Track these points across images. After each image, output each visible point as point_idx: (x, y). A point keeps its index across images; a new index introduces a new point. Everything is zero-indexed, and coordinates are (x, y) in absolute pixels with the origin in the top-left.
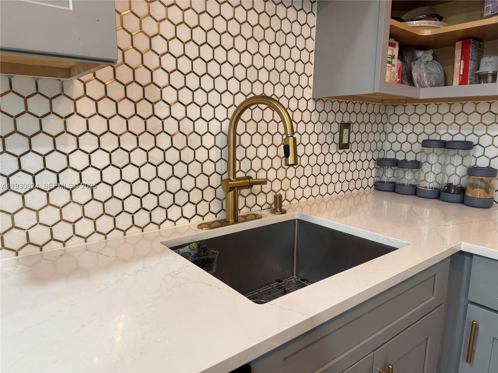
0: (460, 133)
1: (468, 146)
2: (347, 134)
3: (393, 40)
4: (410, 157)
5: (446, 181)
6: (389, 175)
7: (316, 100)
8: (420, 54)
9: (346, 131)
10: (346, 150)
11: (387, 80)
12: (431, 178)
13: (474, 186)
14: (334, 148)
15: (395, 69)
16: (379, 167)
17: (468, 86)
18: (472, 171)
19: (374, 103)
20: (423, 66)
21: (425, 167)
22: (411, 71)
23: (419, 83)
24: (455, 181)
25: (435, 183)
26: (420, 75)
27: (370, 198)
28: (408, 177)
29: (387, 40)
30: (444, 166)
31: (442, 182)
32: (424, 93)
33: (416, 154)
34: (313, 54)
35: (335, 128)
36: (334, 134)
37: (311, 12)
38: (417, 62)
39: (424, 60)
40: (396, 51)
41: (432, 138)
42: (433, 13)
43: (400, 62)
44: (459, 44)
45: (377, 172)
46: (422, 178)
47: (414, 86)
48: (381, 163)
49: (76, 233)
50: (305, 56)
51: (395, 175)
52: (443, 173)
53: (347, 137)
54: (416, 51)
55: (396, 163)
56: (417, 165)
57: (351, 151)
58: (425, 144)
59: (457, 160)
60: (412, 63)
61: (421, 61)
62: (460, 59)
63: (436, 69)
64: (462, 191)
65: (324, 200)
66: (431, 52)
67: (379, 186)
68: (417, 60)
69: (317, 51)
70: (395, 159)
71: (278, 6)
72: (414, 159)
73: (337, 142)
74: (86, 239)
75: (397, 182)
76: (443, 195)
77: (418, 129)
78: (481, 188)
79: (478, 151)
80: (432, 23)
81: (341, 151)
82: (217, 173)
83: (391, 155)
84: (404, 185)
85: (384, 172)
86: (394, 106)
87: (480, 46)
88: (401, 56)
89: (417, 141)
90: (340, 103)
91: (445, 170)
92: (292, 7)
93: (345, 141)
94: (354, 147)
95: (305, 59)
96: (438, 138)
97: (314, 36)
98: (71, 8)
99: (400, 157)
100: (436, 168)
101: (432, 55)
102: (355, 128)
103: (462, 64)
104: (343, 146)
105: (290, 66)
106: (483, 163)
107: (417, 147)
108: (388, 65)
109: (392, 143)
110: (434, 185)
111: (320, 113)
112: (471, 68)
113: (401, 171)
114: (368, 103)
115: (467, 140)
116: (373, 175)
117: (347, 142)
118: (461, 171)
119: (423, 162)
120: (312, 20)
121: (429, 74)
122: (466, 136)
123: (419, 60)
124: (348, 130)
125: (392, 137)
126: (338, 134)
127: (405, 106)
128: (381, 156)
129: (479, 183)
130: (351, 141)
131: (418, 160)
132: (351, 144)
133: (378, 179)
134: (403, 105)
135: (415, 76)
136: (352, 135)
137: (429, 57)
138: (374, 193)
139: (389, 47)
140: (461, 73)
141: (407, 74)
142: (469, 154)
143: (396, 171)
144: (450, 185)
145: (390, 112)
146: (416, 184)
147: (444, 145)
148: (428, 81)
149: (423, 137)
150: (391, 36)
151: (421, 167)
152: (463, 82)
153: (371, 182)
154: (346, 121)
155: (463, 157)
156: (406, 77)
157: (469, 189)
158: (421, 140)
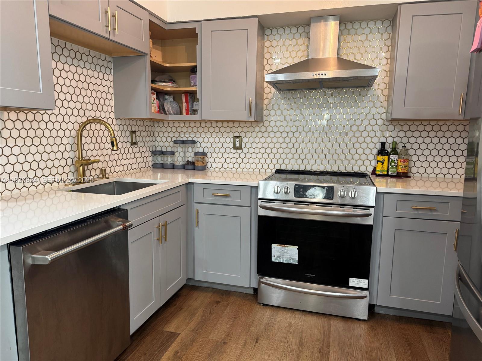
0: (190, 136)
1: (194, 142)
2: (135, 137)
3: (153, 91)
4: (169, 149)
5: (187, 160)
6: (159, 160)
7: (117, 119)
8: (167, 97)
9: (134, 135)
10: (135, 146)
11: (153, 111)
12: (180, 159)
13: (197, 161)
14: (128, 145)
15: (156, 105)
16: (153, 155)
17: (189, 116)
18: (196, 154)
19: (147, 121)
20: (169, 103)
21: (177, 154)
22: (164, 105)
23: (168, 112)
24: (190, 159)
25: (182, 162)
26: (168, 108)
27: (151, 172)
28: (169, 160)
29: (151, 91)
30: (185, 152)
31: (185, 161)
32: (171, 118)
33: (172, 147)
34: (113, 95)
35: (128, 134)
36: (128, 137)
37: (110, 74)
38: (166, 101)
39: (169, 101)
40: (155, 96)
41: (178, 139)
42: (171, 79)
43: (158, 101)
44: (183, 95)
45: (153, 158)
46: (176, 160)
47: (166, 114)
48: (154, 153)
49: (7, 188)
50: (109, 96)
51: (163, 160)
52: (185, 156)
53: (135, 139)
54: (165, 95)
55: (162, 153)
56: (172, 153)
57: (138, 146)
58: (175, 142)
59: (190, 150)
60: (164, 102)
61: (168, 101)
62: (184, 102)
63: (175, 105)
64: (193, 163)
65: (126, 174)
66: (172, 97)
67: (155, 166)
68: (166, 100)
69: (115, 94)
70: (162, 151)
71: (94, 72)
72: (171, 150)
73: (130, 141)
74: (11, 191)
75: (164, 163)
76: (186, 167)
77: (171, 135)
78: (200, 161)
79: (198, 145)
80: (171, 84)
81: (132, 146)
82: (70, 158)
83: (159, 149)
84: (167, 164)
85: (157, 158)
86: (158, 122)
87: (193, 96)
88: (158, 98)
89: (172, 141)
90: (129, 120)
91: (186, 155)
92: (101, 72)
93: (134, 141)
94: (139, 144)
95: (109, 98)
96: (181, 139)
97: (112, 86)
98: (42, 92)
99: (164, 149)
100: (182, 154)
101: (173, 98)
102: (138, 134)
103: (186, 104)
104: (134, 144)
105: (102, 101)
106: (201, 150)
107: (172, 144)
108: (152, 104)
109: (159, 142)
110: (182, 163)
111: (119, 126)
112: (190, 106)
113: (165, 157)
114: (143, 120)
115: (193, 140)
116: (151, 160)
117: (135, 142)
118: (192, 155)
119: (175, 151)
120: (111, 78)
121: (172, 107)
122: (193, 138)
123: (167, 100)
124: (135, 135)
125: (158, 139)
126: (130, 137)
127: (163, 122)
128: (154, 150)
129: (200, 159)
130: (137, 141)
131: (173, 150)
132: (138, 142)
133: (154, 162)
134: (162, 122)
135: (166, 108)
136: (137, 137)
137: (172, 99)
138: (153, 170)
139: (152, 95)
140: (186, 109)
141: (162, 107)
142: (194, 147)
143: (163, 157)
144: (188, 161)
145: (156, 125)
146: (173, 163)
147: (183, 142)
148: (172, 111)
149: (174, 139)
150: (152, 89)
151: (175, 154)
152: (187, 114)
153: (150, 164)
154: (133, 130)
155: (193, 148)
156: (161, 108)
157: (196, 162)
158: (173, 141)
